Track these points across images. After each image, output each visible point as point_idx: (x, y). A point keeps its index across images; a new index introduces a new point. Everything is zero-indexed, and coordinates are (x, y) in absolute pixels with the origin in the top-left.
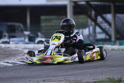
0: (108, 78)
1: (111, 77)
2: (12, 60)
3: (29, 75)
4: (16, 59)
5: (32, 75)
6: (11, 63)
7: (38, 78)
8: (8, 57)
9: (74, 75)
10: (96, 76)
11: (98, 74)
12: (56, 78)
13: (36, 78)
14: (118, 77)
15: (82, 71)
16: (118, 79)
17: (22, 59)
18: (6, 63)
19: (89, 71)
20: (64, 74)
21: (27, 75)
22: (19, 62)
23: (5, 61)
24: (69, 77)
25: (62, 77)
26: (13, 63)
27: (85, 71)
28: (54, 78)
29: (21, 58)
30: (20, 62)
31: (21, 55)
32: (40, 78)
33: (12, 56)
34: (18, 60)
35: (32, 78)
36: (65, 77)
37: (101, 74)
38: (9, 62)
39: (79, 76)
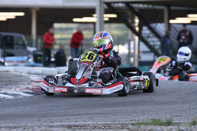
0: (152, 119)
1: (157, 118)
2: (13, 89)
3: (38, 113)
4: (18, 89)
5: (42, 112)
6: (10, 95)
7: (51, 116)
8: (6, 85)
9: (103, 114)
10: (135, 116)
11: (138, 114)
12: (77, 117)
13: (49, 117)
14: (166, 118)
15: (116, 109)
16: (167, 120)
17: (27, 88)
18: (4, 93)
19: (125, 108)
20: (89, 112)
21: (34, 113)
22: (23, 94)
23: (3, 92)
24: (96, 117)
25: (85, 116)
26: (13, 95)
27: (120, 108)
28: (74, 117)
29: (25, 87)
30: (24, 92)
31: (25, 83)
32: (54, 116)
33: (13, 85)
34: (21, 90)
35: (43, 117)
36: (90, 116)
37: (142, 113)
38: (8, 92)
39: (110, 115)
